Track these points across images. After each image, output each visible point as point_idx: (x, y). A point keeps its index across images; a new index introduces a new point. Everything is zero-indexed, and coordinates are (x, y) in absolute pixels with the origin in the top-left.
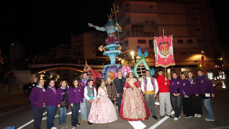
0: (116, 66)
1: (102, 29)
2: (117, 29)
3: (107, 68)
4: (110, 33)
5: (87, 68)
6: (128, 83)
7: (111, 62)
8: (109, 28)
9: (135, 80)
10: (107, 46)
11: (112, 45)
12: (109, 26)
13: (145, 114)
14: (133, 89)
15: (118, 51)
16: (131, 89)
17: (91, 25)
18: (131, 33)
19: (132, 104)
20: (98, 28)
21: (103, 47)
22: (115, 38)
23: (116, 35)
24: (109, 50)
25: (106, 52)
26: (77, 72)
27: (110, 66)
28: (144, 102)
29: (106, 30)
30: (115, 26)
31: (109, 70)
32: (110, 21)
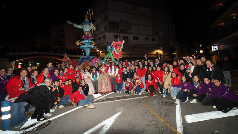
0: (90, 58)
1: (80, 27)
2: (91, 27)
3: (83, 59)
4: (86, 31)
5: (66, 58)
6: (101, 70)
7: (87, 54)
8: (85, 26)
9: (105, 68)
10: (83, 42)
11: (87, 41)
12: (85, 25)
13: (111, 89)
14: (104, 74)
15: (92, 46)
16: (102, 74)
17: (69, 22)
18: (108, 28)
19: (103, 83)
20: (76, 26)
21: (80, 42)
22: (90, 35)
23: (91, 33)
24: (84, 45)
25: (82, 46)
26: (58, 61)
27: (85, 57)
28: (111, 82)
29: (83, 28)
30: (90, 25)
31: (84, 60)
32: (86, 21)
